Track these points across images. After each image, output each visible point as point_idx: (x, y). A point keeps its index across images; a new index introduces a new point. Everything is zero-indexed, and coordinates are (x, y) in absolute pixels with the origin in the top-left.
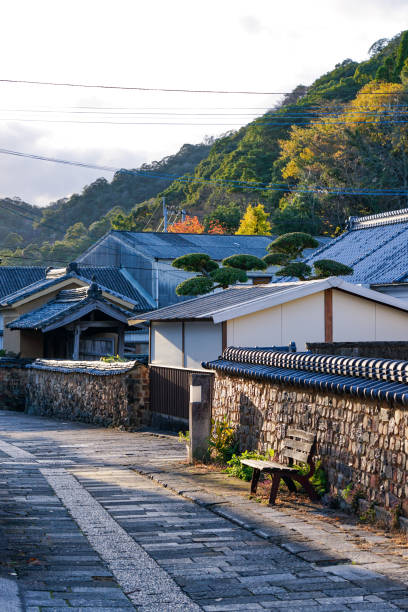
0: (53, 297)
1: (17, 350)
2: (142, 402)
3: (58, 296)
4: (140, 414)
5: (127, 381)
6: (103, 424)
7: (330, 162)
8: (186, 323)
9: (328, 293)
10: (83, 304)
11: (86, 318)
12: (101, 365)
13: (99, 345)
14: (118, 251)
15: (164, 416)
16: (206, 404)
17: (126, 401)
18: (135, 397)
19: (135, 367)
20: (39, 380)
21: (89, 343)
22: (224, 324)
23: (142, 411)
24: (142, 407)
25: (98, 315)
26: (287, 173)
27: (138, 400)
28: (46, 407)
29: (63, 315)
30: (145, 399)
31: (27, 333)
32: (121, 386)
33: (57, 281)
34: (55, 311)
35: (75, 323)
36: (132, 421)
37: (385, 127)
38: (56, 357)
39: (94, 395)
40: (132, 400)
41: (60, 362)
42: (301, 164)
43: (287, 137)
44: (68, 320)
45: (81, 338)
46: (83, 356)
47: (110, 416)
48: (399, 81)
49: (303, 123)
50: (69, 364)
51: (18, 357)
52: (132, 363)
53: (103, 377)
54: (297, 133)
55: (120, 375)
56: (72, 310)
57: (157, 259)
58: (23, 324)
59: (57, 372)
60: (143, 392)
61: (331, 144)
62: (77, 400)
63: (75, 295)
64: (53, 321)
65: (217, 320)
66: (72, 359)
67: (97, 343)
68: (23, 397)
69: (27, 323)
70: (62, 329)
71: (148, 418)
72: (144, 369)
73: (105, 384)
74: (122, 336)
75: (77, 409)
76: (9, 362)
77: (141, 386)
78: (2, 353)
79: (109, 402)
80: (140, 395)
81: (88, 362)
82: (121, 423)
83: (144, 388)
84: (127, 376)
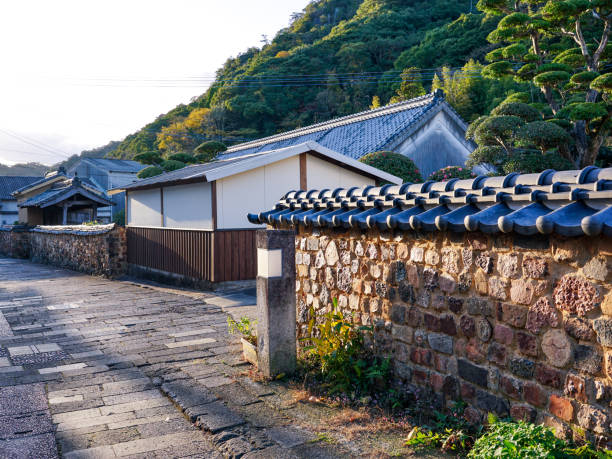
0: (49, 188)
1: (26, 221)
2: (121, 256)
3: (52, 187)
4: (119, 266)
5: (107, 240)
6: (87, 272)
7: (180, 142)
8: (165, 189)
9: (303, 156)
10: (69, 189)
11: (71, 199)
12: (85, 227)
13: (80, 216)
14: (88, 167)
15: (142, 267)
16: (289, 279)
17: (107, 255)
18: (115, 252)
19: (114, 228)
20: (39, 240)
21: (74, 215)
22: (213, 183)
23: (121, 263)
24: (120, 260)
25: (79, 197)
26: (161, 146)
27: (117, 254)
28: (44, 258)
29: (55, 197)
30: (123, 254)
31: (31, 209)
32: (102, 243)
33: (51, 178)
34: (50, 195)
35: (64, 202)
36: (113, 271)
37: (203, 127)
38: (51, 224)
39: (79, 250)
40: (112, 255)
41: (54, 227)
42: (166, 143)
43: (160, 132)
44: (59, 200)
45: (68, 211)
46: (69, 223)
47: (93, 266)
48: (209, 107)
49: (167, 126)
50: (60, 228)
51: (26, 225)
52: (112, 225)
53: (87, 237)
54: (164, 129)
55: (101, 234)
56: (61, 194)
57: (111, 172)
58: (28, 204)
59: (50, 234)
60: (121, 248)
61: (180, 134)
62: (66, 254)
63: (64, 185)
64: (49, 200)
65: (210, 179)
66: (62, 224)
68: (29, 250)
69: (32, 203)
70: (55, 206)
71: (126, 269)
72: (122, 229)
73: (88, 242)
74: (95, 212)
75: (66, 260)
76: (21, 229)
77: (119, 244)
78: (16, 223)
79: (92, 256)
80: (119, 250)
81: (73, 226)
82: (103, 272)
83: (122, 245)
84: (108, 236)
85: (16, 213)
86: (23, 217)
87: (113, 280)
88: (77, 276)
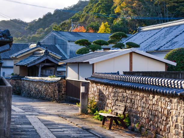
0: (32, 54)
1: (18, 73)
2: (63, 92)
4: (62, 97)
5: (58, 85)
6: (49, 100)
7: (132, 7)
8: (79, 64)
9: (131, 54)
10: (42, 57)
11: (43, 62)
12: (49, 79)
14: (55, 38)
15: (71, 97)
16: (86, 93)
17: (57, 92)
18: (61, 90)
19: (61, 80)
20: (26, 84)
21: (44, 71)
22: (93, 64)
23: (63, 96)
24: (63, 94)
25: (48, 61)
28: (28, 94)
29: (35, 61)
30: (64, 91)
31: (22, 67)
32: (55, 86)
33: (33, 49)
34: (32, 59)
35: (39, 63)
36: (59, 99)
38: (32, 76)
39: (46, 90)
40: (59, 92)
41: (34, 78)
42: (121, 8)
44: (37, 63)
45: (41, 69)
46: (42, 75)
47: (51, 97)
50: (37, 78)
51: (19, 75)
52: (60, 78)
53: (49, 83)
55: (55, 82)
56: (38, 59)
57: (69, 41)
58: (20, 64)
59: (32, 81)
60: (63, 89)
61: (132, 1)
62: (39, 91)
63: (40, 54)
64: (32, 63)
65: (90, 63)
66: (38, 77)
67: (47, 71)
68: (20, 90)
69: (22, 63)
70: (35, 66)
71: (65, 98)
72: (64, 80)
73: (50, 86)
74: (56, 69)
75: (40, 95)
76: (15, 78)
77: (63, 87)
78: (13, 74)
79: (51, 92)
80: (62, 90)
81: (44, 78)
82: (55, 100)
83: (64, 87)
84: (58, 83)
85: (12, 67)
86: (17, 71)
87: (59, 103)
88: (44, 101)
